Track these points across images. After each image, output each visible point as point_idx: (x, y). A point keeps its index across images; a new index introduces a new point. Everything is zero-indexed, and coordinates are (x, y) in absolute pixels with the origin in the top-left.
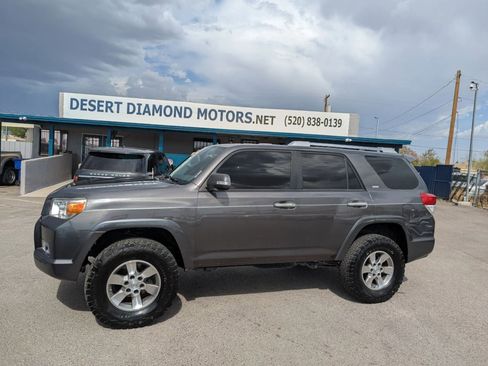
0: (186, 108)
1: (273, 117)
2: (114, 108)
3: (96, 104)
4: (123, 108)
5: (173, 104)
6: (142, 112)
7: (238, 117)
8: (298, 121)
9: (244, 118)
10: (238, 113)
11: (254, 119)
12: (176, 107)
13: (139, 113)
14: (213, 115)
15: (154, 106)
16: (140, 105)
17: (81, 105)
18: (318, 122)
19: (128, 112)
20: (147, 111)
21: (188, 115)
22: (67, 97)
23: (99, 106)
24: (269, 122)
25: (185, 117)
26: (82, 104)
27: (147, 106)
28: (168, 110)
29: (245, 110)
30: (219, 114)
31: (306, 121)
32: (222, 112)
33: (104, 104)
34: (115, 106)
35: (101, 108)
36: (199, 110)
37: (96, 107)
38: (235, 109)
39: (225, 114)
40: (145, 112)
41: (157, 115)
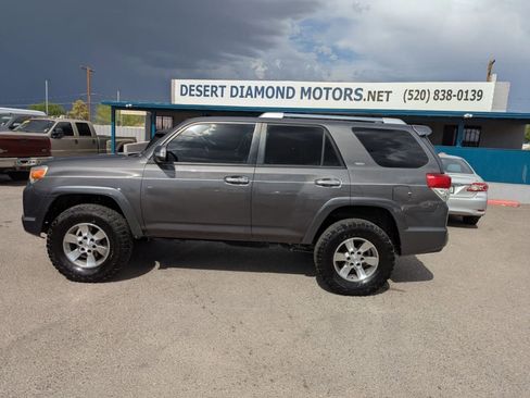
0: (288, 88)
1: (388, 93)
2: (219, 92)
3: (202, 89)
4: (227, 91)
5: (275, 84)
6: (244, 94)
7: (347, 94)
8: (422, 94)
9: (353, 96)
10: (346, 89)
11: (365, 95)
12: (278, 88)
13: (242, 96)
14: (317, 94)
15: (256, 88)
16: (242, 87)
17: (189, 91)
18: (448, 95)
19: (232, 96)
20: (249, 94)
21: (290, 95)
22: (177, 84)
23: (205, 91)
24: (384, 98)
25: (288, 97)
26: (191, 90)
27: (250, 88)
28: (270, 91)
29: (354, 86)
30: (324, 92)
31: (432, 95)
32: (328, 89)
33: (209, 89)
34: (220, 89)
35: (207, 93)
36: (303, 89)
37: (203, 92)
38: (343, 86)
39: (331, 92)
40: (247, 94)
41: (259, 97)
